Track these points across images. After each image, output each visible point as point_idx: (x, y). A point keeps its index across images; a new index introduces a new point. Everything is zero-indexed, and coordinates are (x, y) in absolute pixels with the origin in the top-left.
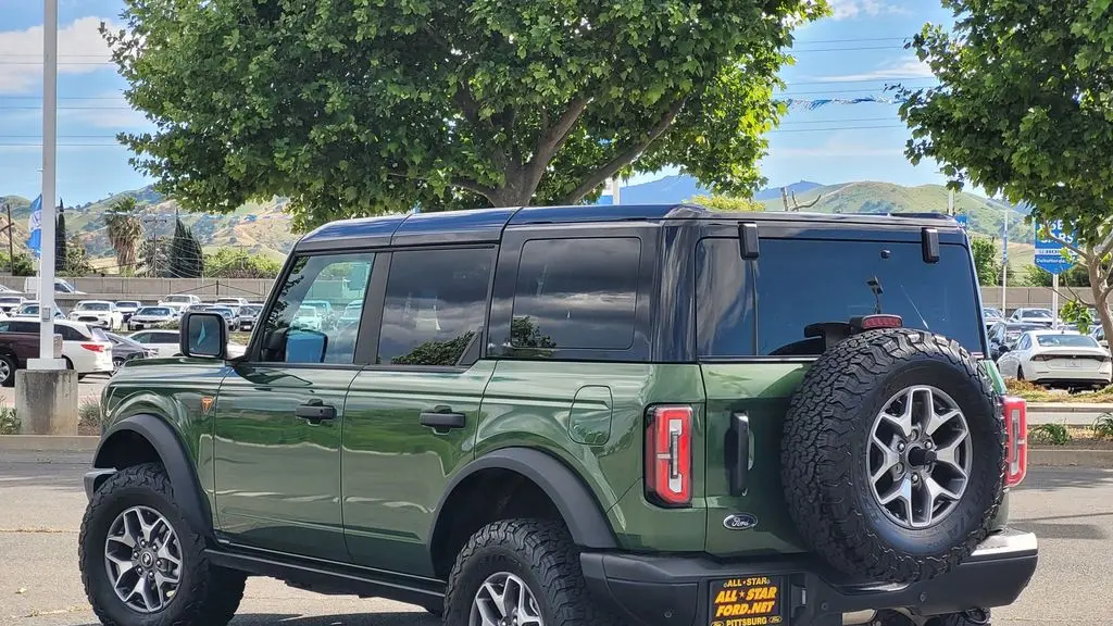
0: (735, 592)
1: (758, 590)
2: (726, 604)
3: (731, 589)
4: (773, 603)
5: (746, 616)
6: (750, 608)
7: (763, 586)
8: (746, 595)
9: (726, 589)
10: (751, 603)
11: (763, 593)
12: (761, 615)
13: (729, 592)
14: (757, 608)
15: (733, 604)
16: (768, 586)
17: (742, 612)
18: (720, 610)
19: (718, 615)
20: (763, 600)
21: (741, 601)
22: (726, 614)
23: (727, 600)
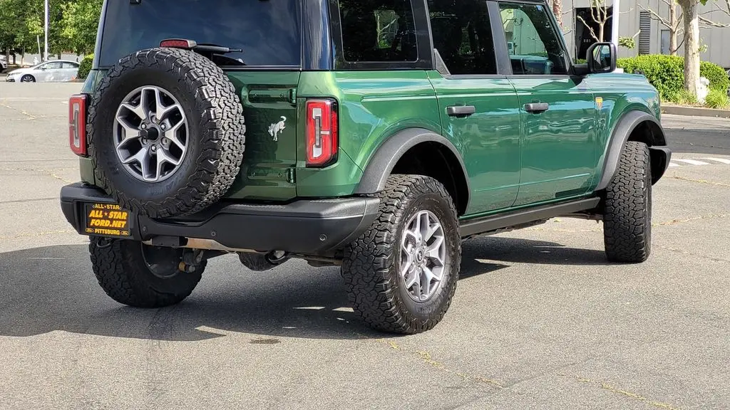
0: (101, 212)
1: (116, 213)
2: (96, 218)
3: (99, 210)
4: (125, 222)
5: (107, 228)
6: (111, 223)
7: (118, 211)
8: (108, 215)
9: (96, 209)
10: (112, 220)
11: (118, 215)
12: (116, 229)
13: (97, 212)
14: (115, 224)
15: (100, 219)
16: (122, 211)
17: (106, 225)
18: (93, 222)
19: (91, 224)
20: (118, 220)
21: (105, 218)
22: (96, 224)
23: (97, 216)
